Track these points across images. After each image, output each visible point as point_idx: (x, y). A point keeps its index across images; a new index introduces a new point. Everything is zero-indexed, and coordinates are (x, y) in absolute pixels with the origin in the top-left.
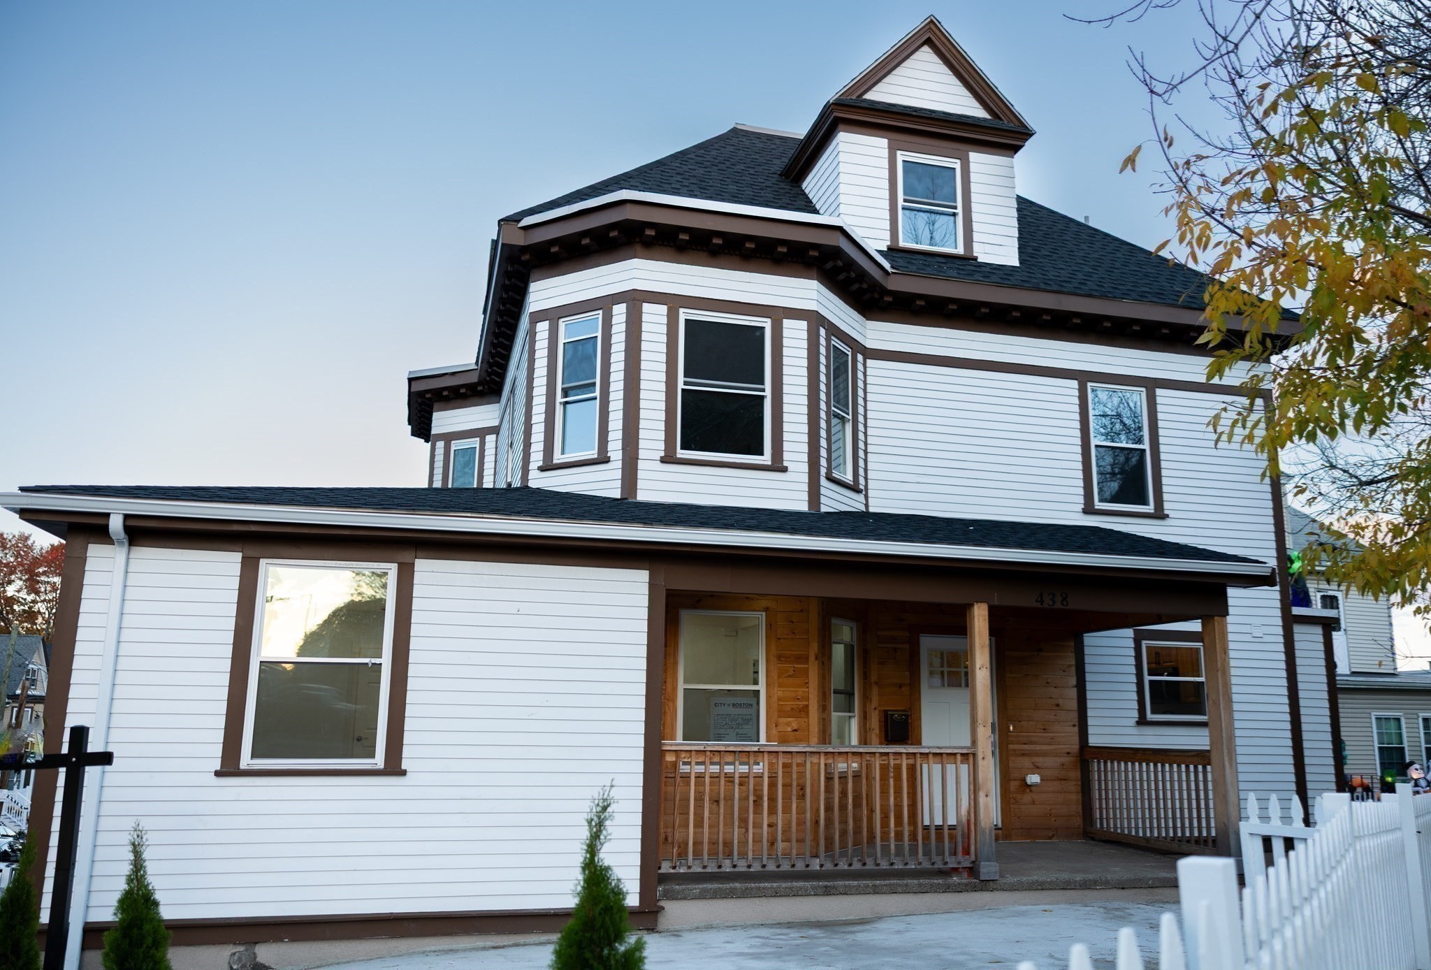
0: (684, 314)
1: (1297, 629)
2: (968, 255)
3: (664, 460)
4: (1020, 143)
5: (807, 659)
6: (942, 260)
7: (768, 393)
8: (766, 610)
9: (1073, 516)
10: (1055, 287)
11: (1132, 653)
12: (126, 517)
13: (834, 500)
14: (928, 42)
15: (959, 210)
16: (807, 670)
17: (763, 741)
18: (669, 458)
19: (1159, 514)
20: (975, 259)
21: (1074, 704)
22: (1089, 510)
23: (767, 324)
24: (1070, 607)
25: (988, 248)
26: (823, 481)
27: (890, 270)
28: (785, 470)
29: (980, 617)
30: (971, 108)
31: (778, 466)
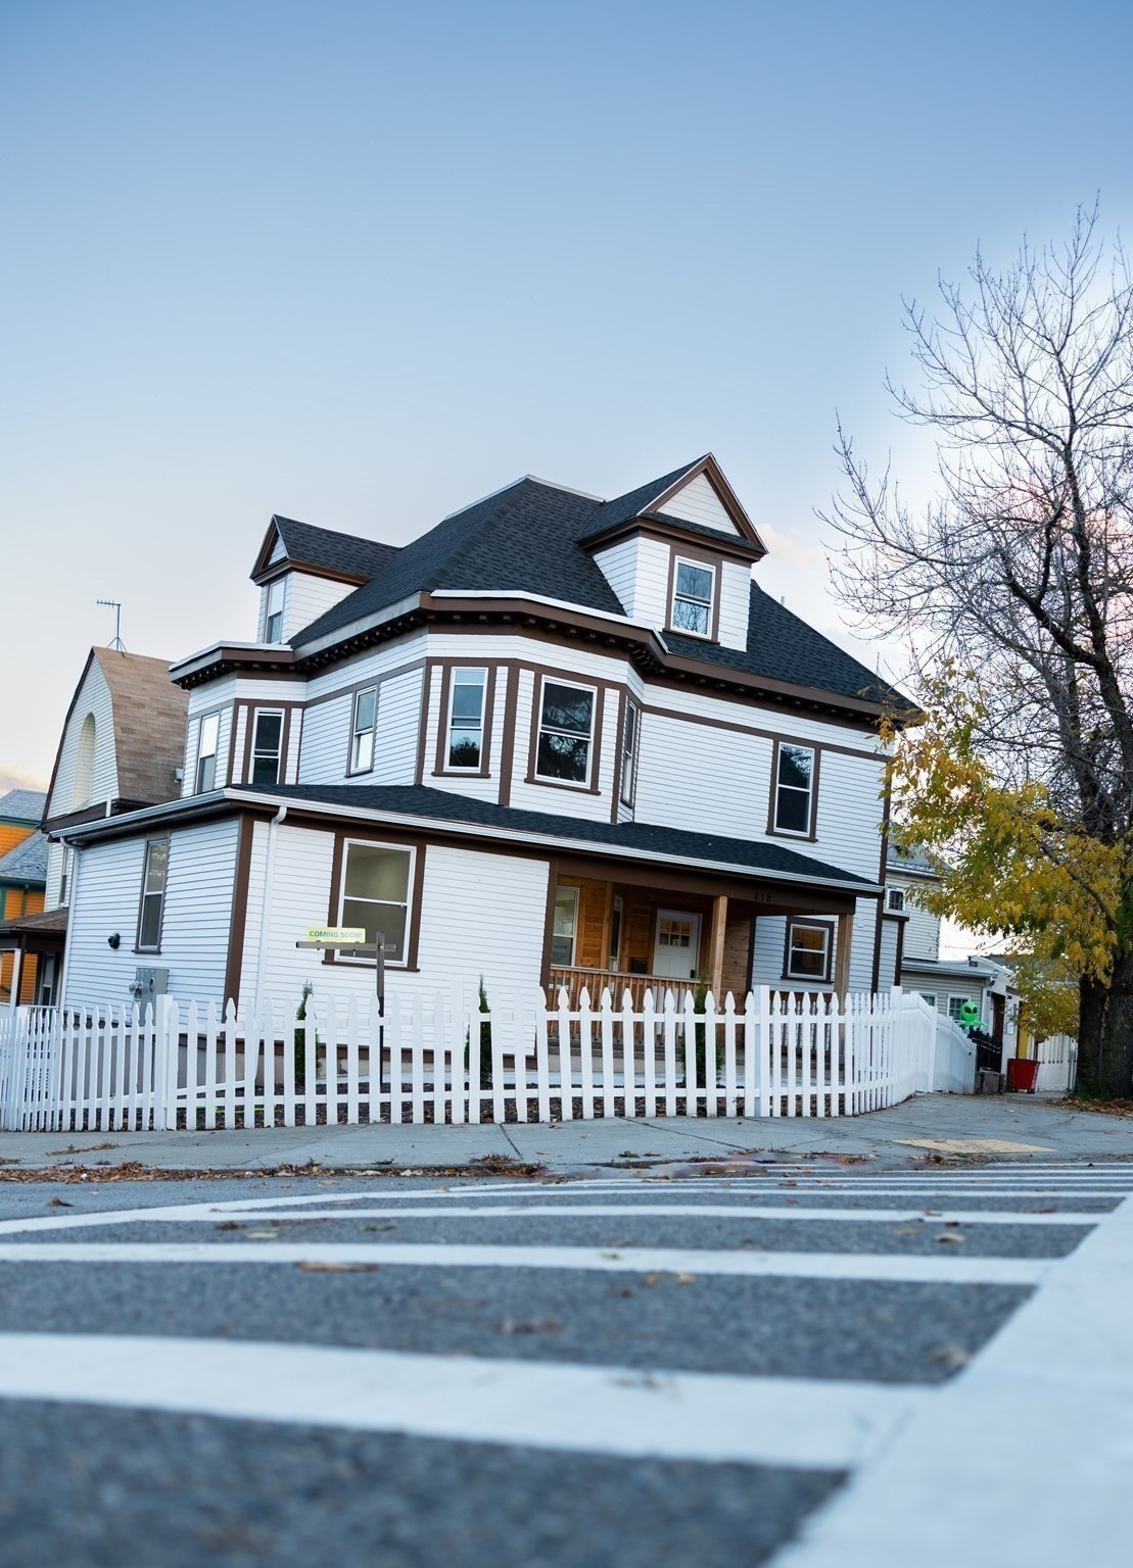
0: (546, 679)
1: (884, 923)
2: (714, 641)
3: (526, 781)
4: (755, 559)
5: (602, 920)
6: (698, 643)
7: (592, 739)
8: (581, 887)
9: (761, 838)
10: (769, 674)
11: (784, 931)
12: (288, 809)
13: (624, 816)
14: (705, 472)
15: (712, 606)
16: (602, 928)
17: (573, 966)
18: (529, 780)
19: (812, 839)
20: (718, 644)
21: (745, 963)
22: (770, 832)
23: (594, 689)
24: (772, 903)
25: (728, 637)
26: (620, 804)
27: (667, 652)
28: (599, 794)
29: (722, 905)
30: (727, 526)
31: (594, 791)
